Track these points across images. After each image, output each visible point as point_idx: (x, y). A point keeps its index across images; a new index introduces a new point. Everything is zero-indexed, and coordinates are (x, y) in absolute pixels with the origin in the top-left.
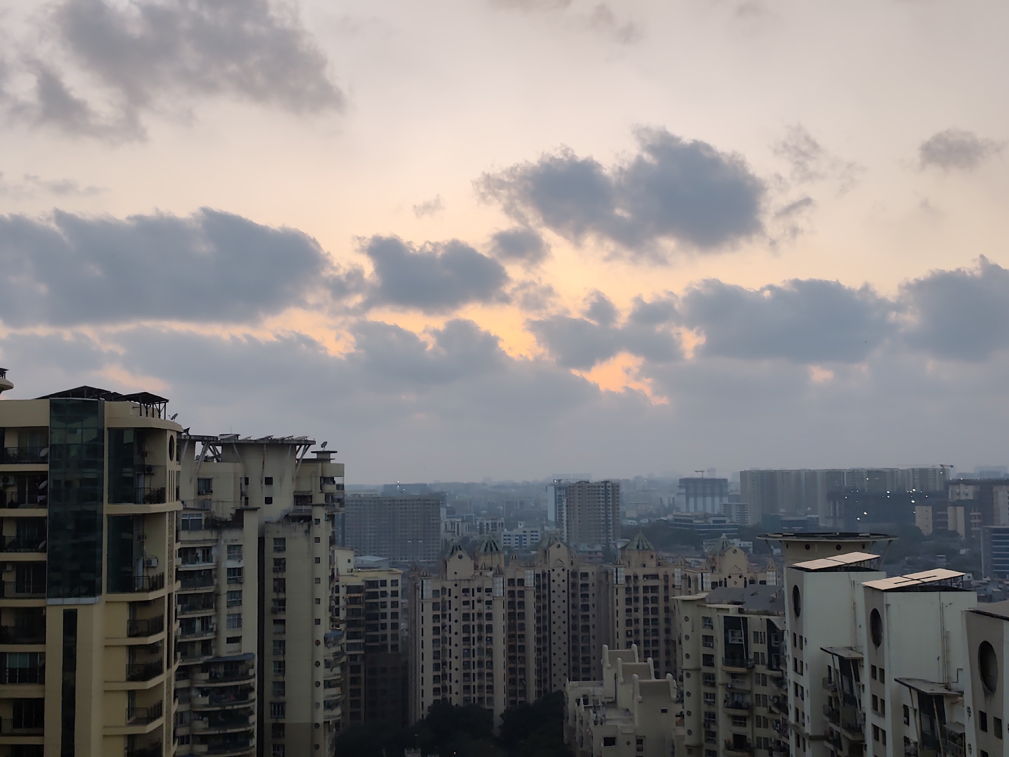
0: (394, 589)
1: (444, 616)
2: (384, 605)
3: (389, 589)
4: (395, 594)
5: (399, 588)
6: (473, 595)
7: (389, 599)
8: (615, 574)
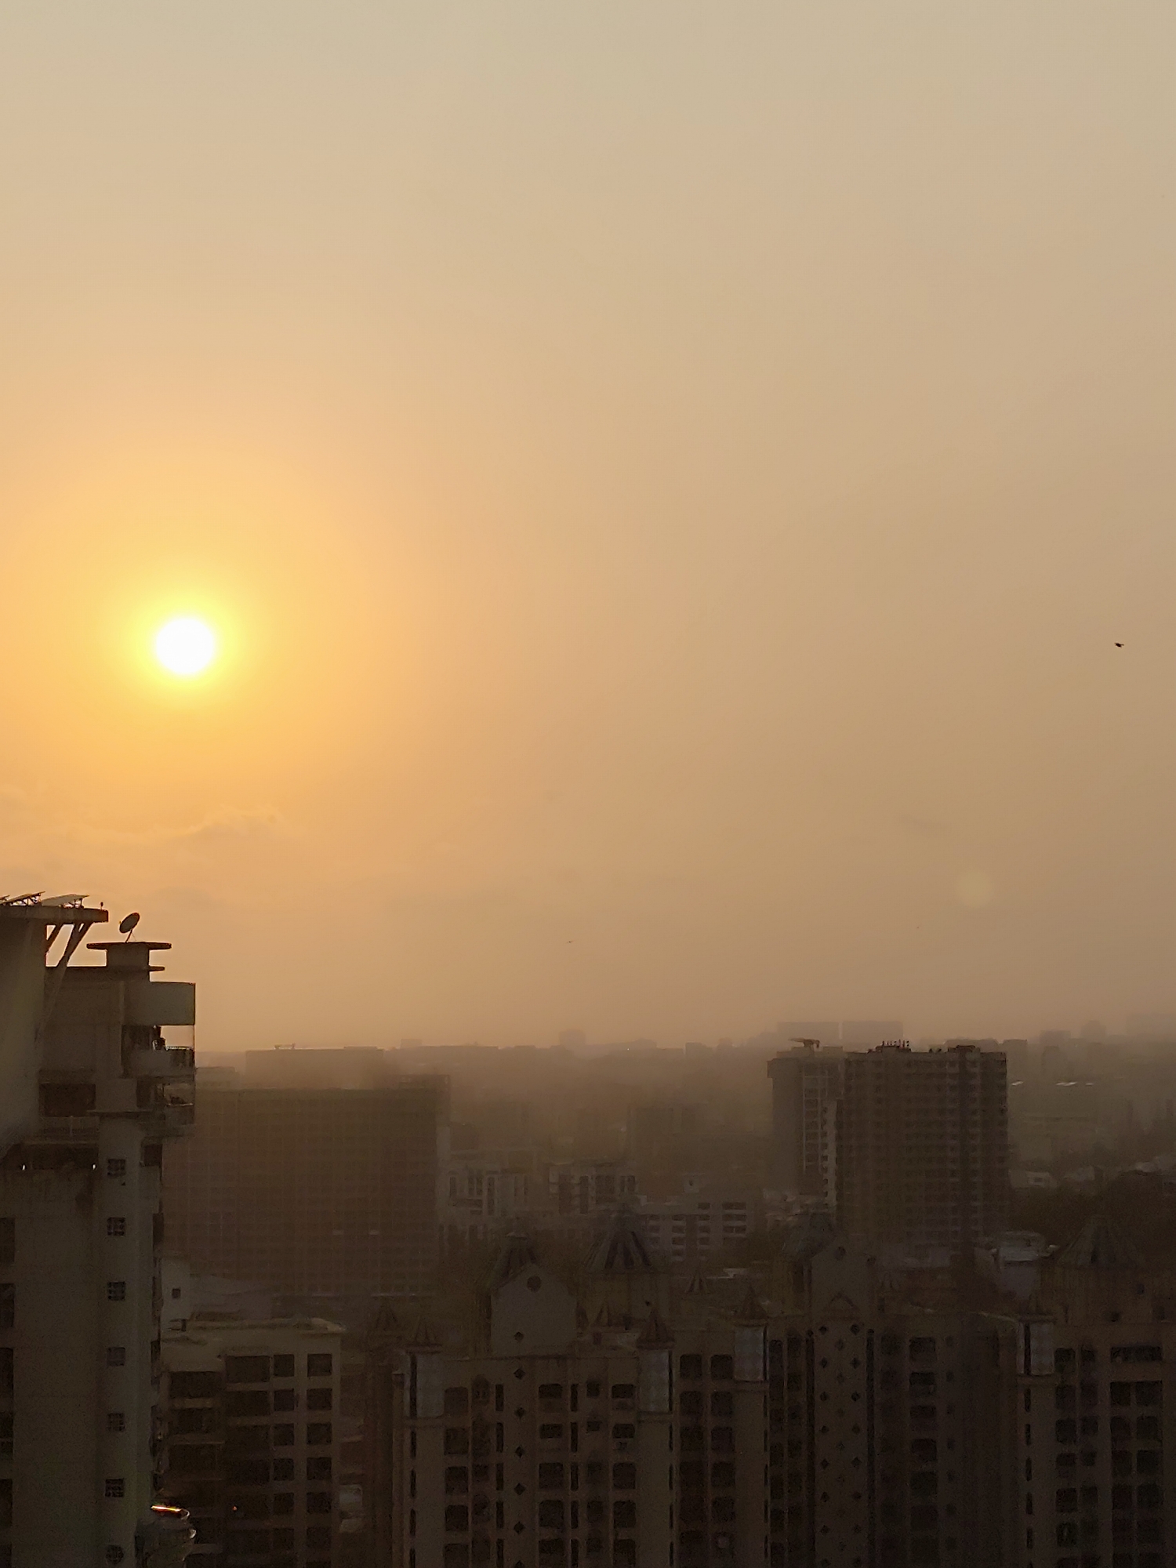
0: (319, 1382)
1: (481, 1472)
2: (286, 1435)
3: (302, 1382)
4: (320, 1399)
5: (334, 1381)
6: (574, 1408)
7: (301, 1418)
8: (1021, 1343)
